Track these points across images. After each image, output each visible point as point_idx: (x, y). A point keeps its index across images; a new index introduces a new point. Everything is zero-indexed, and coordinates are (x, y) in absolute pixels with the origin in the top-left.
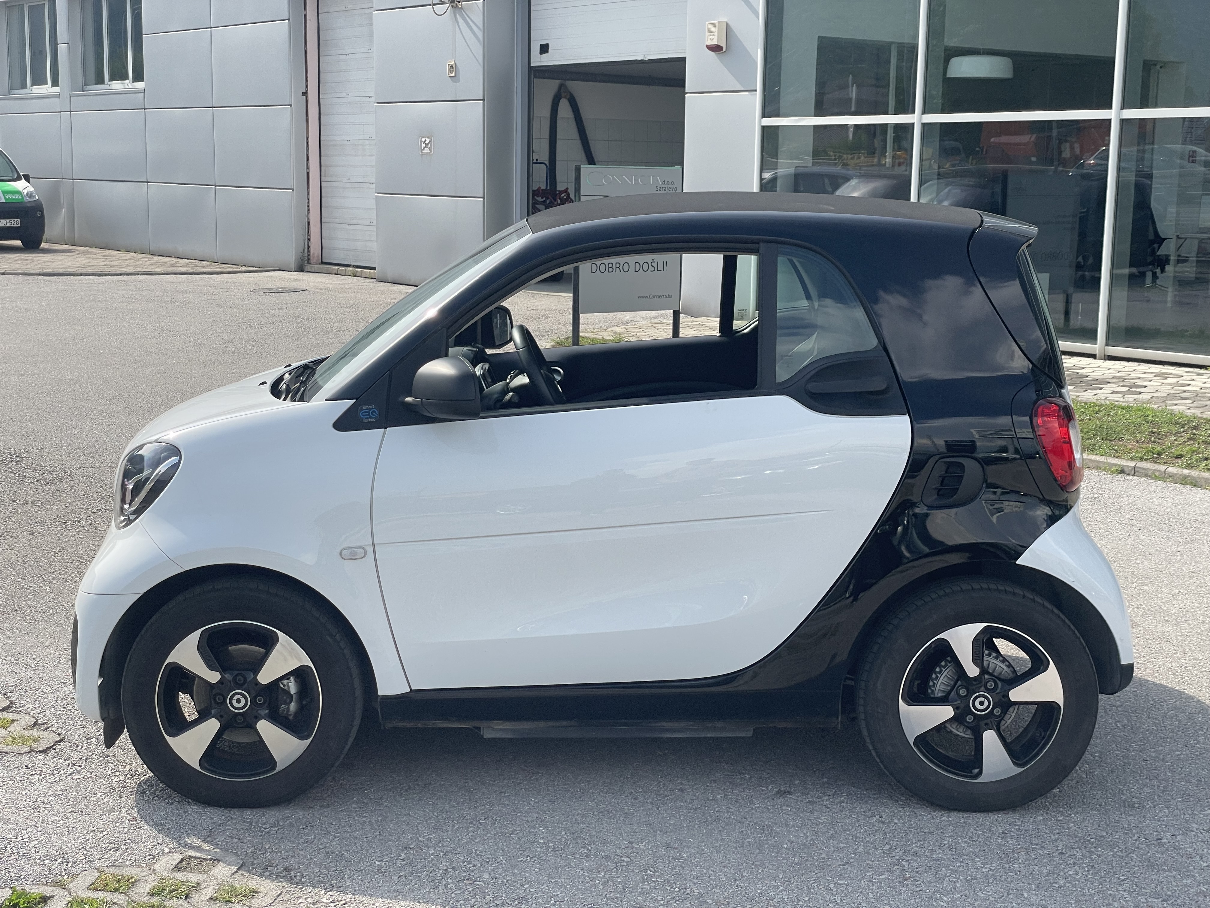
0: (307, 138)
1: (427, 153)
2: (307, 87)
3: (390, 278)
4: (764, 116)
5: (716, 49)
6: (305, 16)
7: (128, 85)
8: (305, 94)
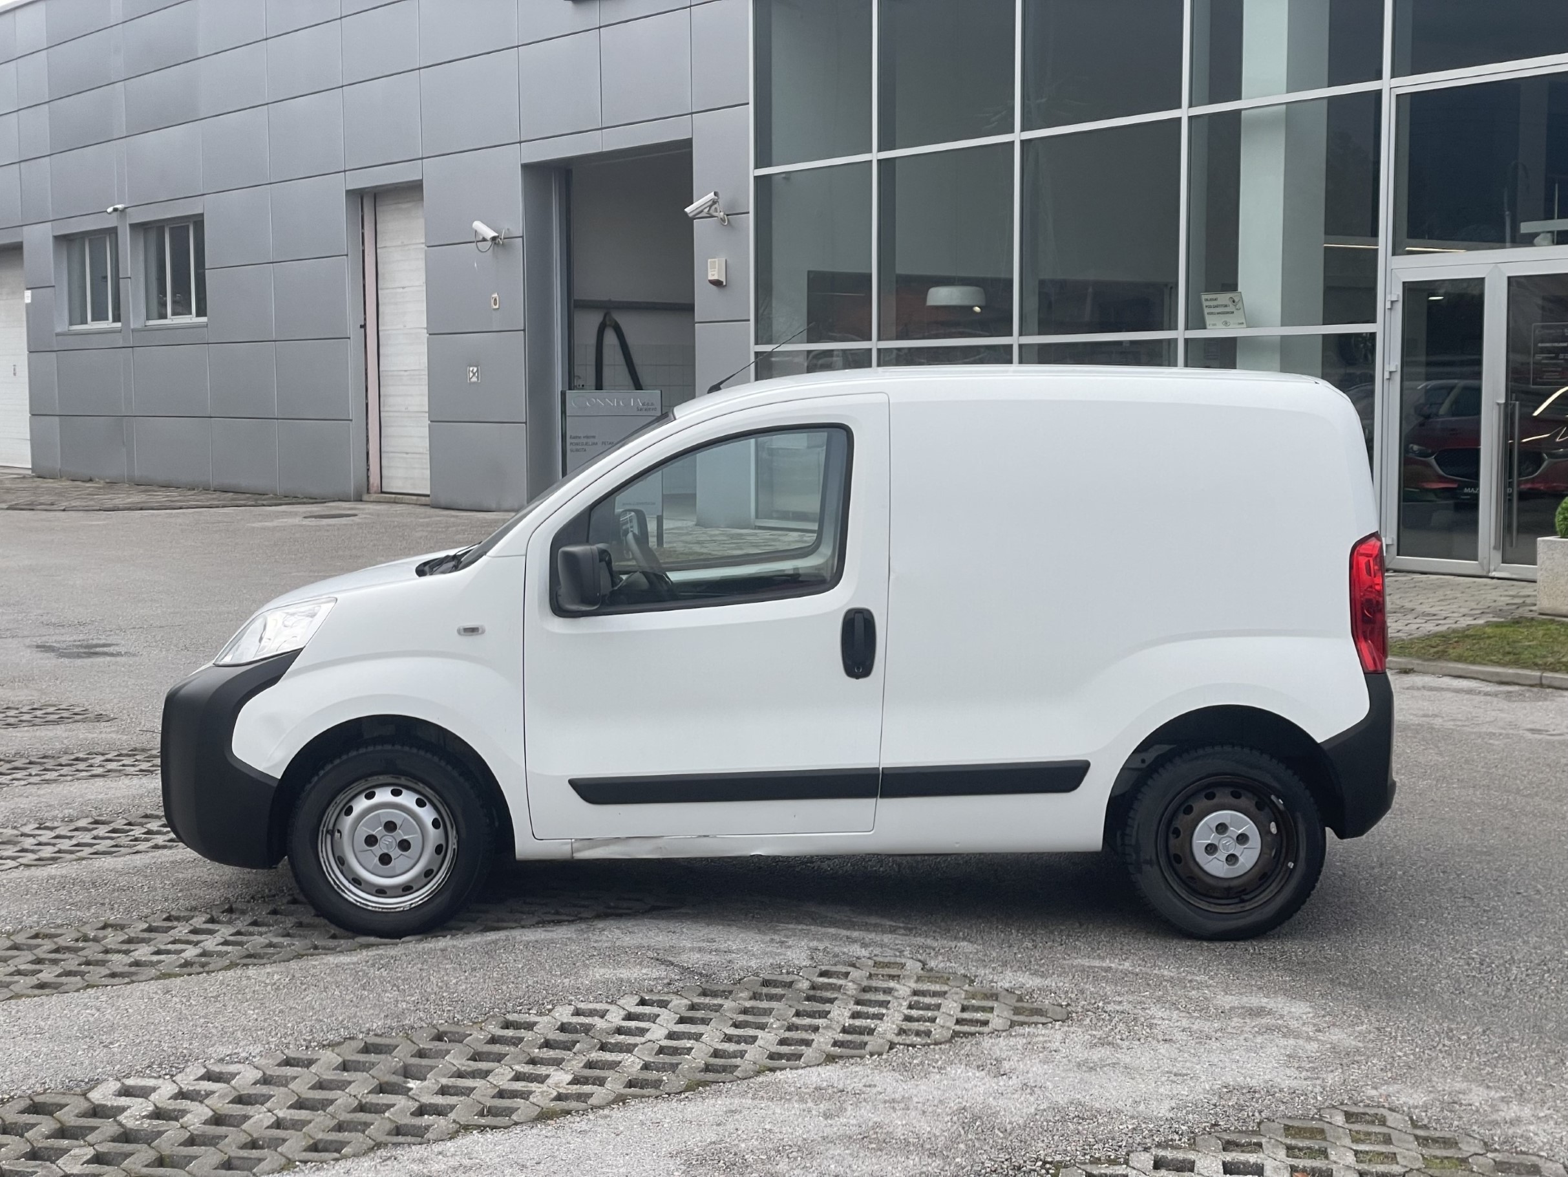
0: (366, 370)
1: (474, 383)
2: (365, 319)
3: (443, 502)
4: (757, 343)
5: (717, 283)
6: (363, 251)
7: (192, 319)
8: (364, 326)
